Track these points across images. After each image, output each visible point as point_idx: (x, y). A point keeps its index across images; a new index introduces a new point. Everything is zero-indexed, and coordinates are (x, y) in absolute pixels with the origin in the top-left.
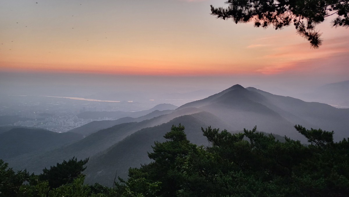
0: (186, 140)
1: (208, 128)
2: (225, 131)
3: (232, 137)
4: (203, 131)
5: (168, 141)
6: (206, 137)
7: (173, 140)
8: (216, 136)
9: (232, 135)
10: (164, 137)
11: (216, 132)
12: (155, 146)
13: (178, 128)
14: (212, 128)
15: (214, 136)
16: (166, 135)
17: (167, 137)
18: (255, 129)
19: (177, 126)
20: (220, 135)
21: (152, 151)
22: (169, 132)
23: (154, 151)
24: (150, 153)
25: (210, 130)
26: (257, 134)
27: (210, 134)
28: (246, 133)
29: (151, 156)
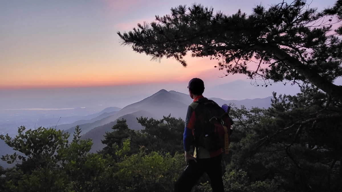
0: (128, 129)
1: (141, 118)
2: (152, 118)
3: (157, 121)
4: (138, 120)
5: (115, 131)
6: (140, 123)
7: (119, 129)
8: (146, 122)
9: (156, 120)
10: (112, 128)
11: (146, 119)
12: (106, 135)
13: (121, 121)
14: (143, 117)
15: (145, 122)
16: (113, 127)
17: (114, 128)
18: (170, 116)
19: (121, 120)
20: (148, 121)
21: (104, 139)
22: (115, 125)
23: (106, 139)
24: (103, 140)
25: (142, 119)
26: (171, 118)
27: (142, 121)
28: (165, 118)
29: (104, 142)
